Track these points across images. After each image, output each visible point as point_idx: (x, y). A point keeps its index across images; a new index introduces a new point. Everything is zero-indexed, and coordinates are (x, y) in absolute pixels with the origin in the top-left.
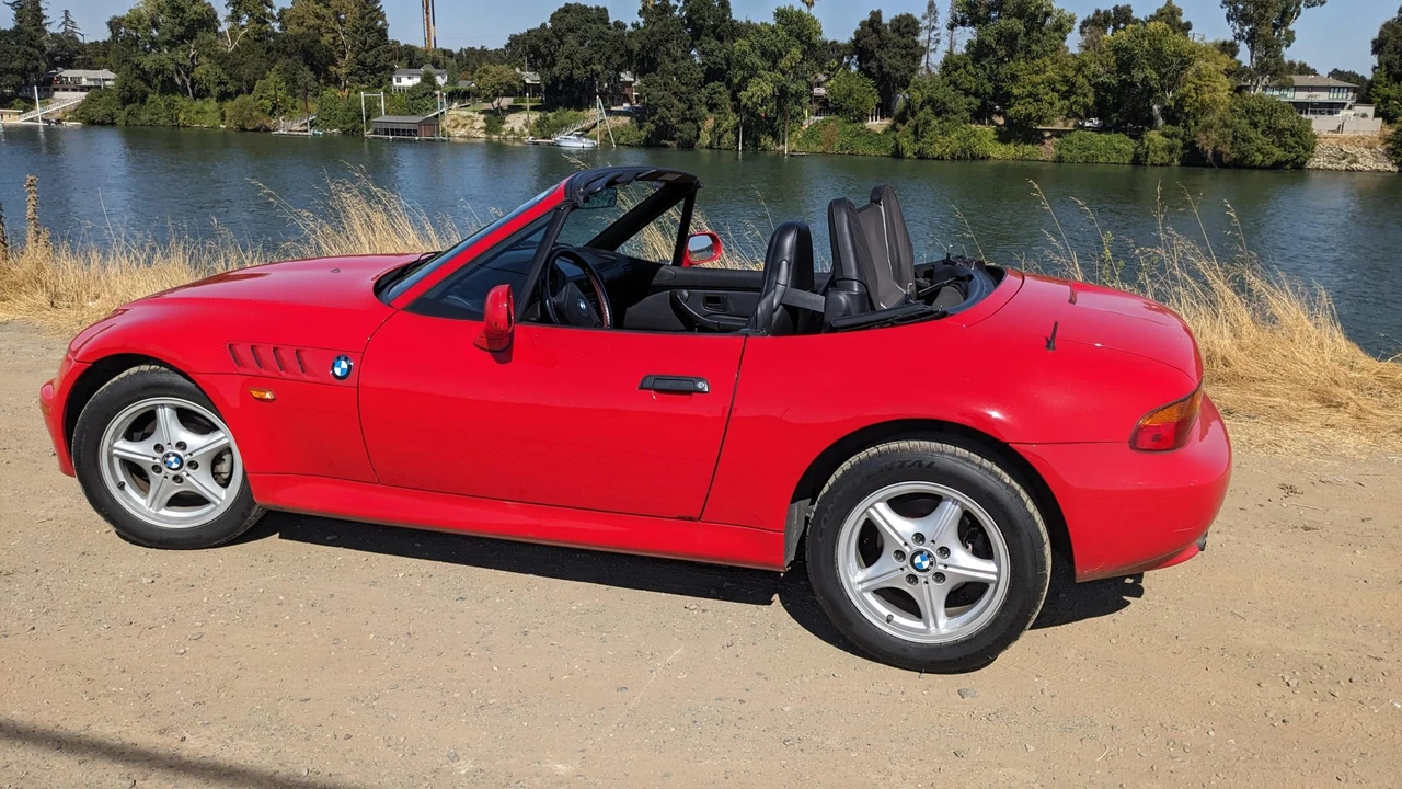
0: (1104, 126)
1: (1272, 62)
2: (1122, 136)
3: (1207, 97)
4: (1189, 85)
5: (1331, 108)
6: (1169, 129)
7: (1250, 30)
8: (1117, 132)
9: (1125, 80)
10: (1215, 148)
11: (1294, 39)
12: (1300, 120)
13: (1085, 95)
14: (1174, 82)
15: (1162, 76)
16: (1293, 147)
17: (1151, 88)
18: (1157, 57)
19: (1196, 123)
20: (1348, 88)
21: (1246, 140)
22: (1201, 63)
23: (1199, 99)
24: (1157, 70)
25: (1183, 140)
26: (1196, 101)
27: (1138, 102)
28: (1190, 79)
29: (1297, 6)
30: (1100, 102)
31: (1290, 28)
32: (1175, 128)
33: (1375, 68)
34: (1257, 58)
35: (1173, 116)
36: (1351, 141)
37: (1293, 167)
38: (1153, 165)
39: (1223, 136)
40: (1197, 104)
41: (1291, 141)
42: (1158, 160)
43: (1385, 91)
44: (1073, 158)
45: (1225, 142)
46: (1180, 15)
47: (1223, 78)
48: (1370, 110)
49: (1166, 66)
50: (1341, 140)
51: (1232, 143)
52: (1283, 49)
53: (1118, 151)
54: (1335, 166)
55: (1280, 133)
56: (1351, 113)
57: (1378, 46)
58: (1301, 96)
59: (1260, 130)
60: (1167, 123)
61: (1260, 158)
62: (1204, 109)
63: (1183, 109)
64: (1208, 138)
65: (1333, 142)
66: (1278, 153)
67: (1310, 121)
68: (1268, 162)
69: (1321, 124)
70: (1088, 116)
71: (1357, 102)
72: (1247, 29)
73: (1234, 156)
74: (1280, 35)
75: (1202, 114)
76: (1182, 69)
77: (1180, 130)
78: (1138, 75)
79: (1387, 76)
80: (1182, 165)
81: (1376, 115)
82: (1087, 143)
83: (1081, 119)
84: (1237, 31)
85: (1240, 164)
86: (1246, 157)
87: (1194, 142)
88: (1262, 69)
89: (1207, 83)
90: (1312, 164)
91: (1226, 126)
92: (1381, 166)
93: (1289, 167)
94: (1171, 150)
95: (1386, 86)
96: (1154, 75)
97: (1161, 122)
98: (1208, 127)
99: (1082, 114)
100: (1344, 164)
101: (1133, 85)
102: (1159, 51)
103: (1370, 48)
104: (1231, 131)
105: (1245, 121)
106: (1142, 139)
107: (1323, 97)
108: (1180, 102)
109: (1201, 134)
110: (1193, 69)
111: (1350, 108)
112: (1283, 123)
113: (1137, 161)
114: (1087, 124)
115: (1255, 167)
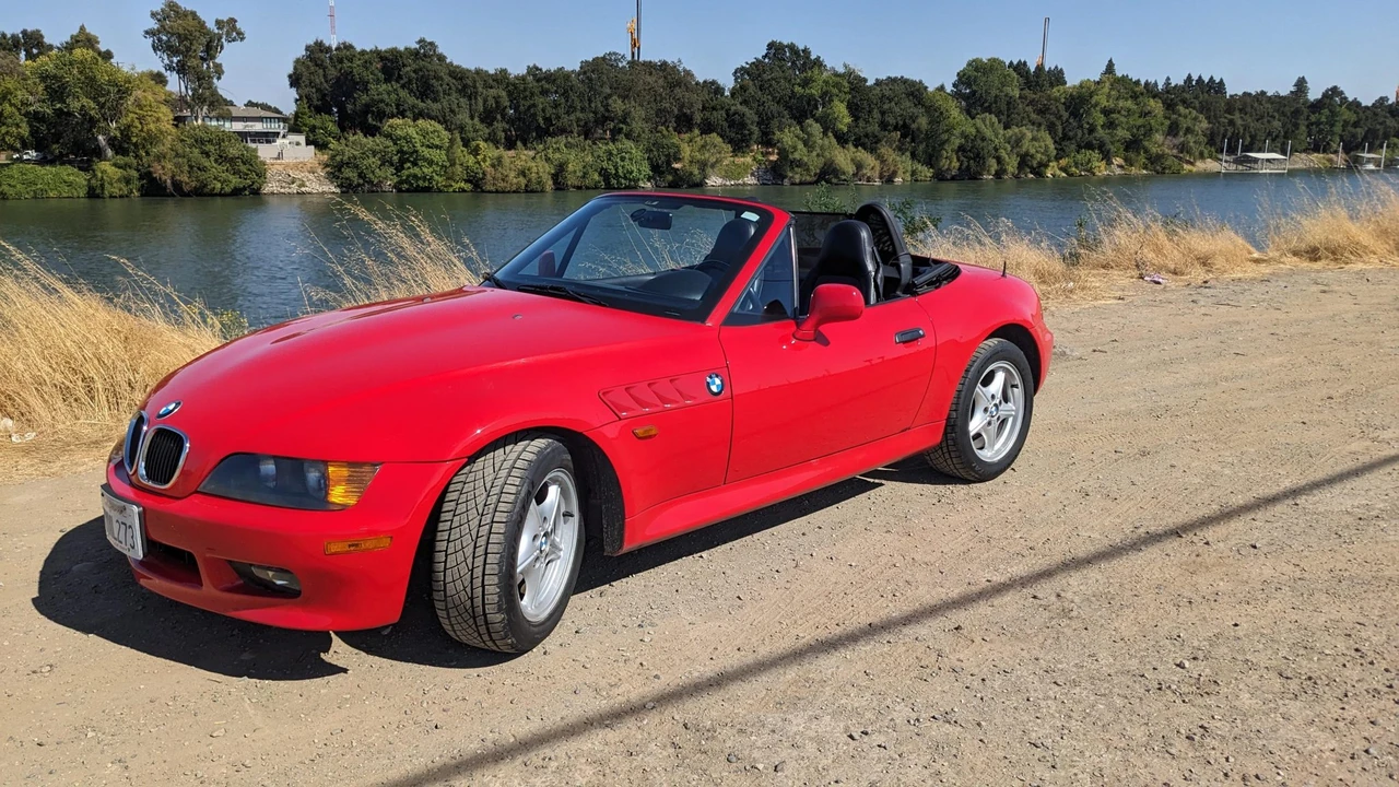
0: (45, 158)
1: (207, 93)
2: (69, 169)
3: (152, 126)
4: (131, 115)
5: (268, 137)
6: (120, 159)
7: (179, 61)
8: (63, 164)
9: (60, 109)
10: (173, 178)
11: (223, 72)
12: (247, 149)
13: (18, 126)
14: (116, 113)
15: (102, 106)
16: (247, 175)
17: (91, 118)
18: (92, 86)
19: (147, 153)
20: (278, 118)
21: (203, 169)
22: (138, 93)
23: (145, 129)
24: (94, 99)
25: (138, 170)
26: (142, 130)
27: (79, 132)
28: (130, 107)
29: (219, 40)
30: (34, 132)
31: (217, 61)
32: (126, 159)
33: (297, 100)
34: (192, 90)
35: (121, 147)
36: (296, 167)
37: (249, 193)
38: (111, 197)
39: (177, 165)
40: (143, 134)
41: (243, 168)
42: (116, 192)
43: (312, 121)
44: (19, 194)
45: (182, 172)
46: (98, 42)
47: (164, 109)
48: (302, 139)
49: (103, 96)
50: (287, 166)
51: (189, 172)
52: (215, 80)
53: (70, 184)
54: (287, 190)
55: (232, 161)
56: (286, 141)
57: (295, 80)
58: (238, 126)
59: (212, 159)
60: (117, 153)
61: (219, 185)
62: (152, 139)
63: (130, 139)
64: (163, 168)
65: (280, 168)
66: (235, 181)
67: (256, 150)
68: (228, 190)
69: (265, 152)
70: (25, 146)
71: (289, 131)
72: (175, 60)
73: (194, 184)
74: (208, 67)
75: (151, 144)
76: (121, 98)
77: (131, 159)
78: (75, 105)
79: (309, 107)
80: (142, 195)
81: (307, 144)
82: (31, 176)
83: (17, 151)
84: (166, 61)
85: (201, 192)
86: (206, 186)
87: (150, 173)
88: (199, 99)
89: (149, 113)
90: (266, 189)
91: (177, 155)
92: (326, 189)
93: (247, 193)
94: (128, 181)
95: (310, 117)
96: (92, 105)
97: (110, 153)
98: (160, 157)
99: (19, 146)
100: (294, 188)
101: (70, 114)
102: (92, 80)
103: (287, 82)
104: (185, 160)
105: (196, 151)
106: (94, 171)
107: (258, 127)
108: (126, 132)
109: (156, 164)
110: (132, 99)
111: (284, 137)
112: (233, 152)
113: (93, 194)
114: (25, 157)
115: (216, 195)
